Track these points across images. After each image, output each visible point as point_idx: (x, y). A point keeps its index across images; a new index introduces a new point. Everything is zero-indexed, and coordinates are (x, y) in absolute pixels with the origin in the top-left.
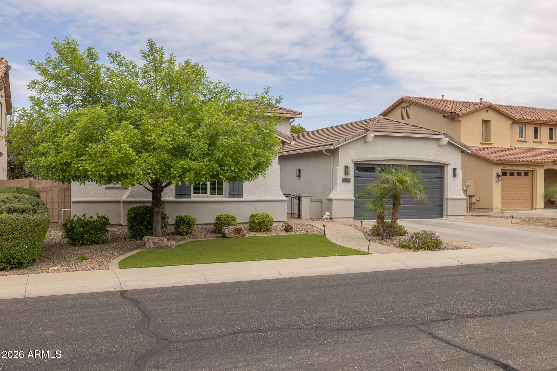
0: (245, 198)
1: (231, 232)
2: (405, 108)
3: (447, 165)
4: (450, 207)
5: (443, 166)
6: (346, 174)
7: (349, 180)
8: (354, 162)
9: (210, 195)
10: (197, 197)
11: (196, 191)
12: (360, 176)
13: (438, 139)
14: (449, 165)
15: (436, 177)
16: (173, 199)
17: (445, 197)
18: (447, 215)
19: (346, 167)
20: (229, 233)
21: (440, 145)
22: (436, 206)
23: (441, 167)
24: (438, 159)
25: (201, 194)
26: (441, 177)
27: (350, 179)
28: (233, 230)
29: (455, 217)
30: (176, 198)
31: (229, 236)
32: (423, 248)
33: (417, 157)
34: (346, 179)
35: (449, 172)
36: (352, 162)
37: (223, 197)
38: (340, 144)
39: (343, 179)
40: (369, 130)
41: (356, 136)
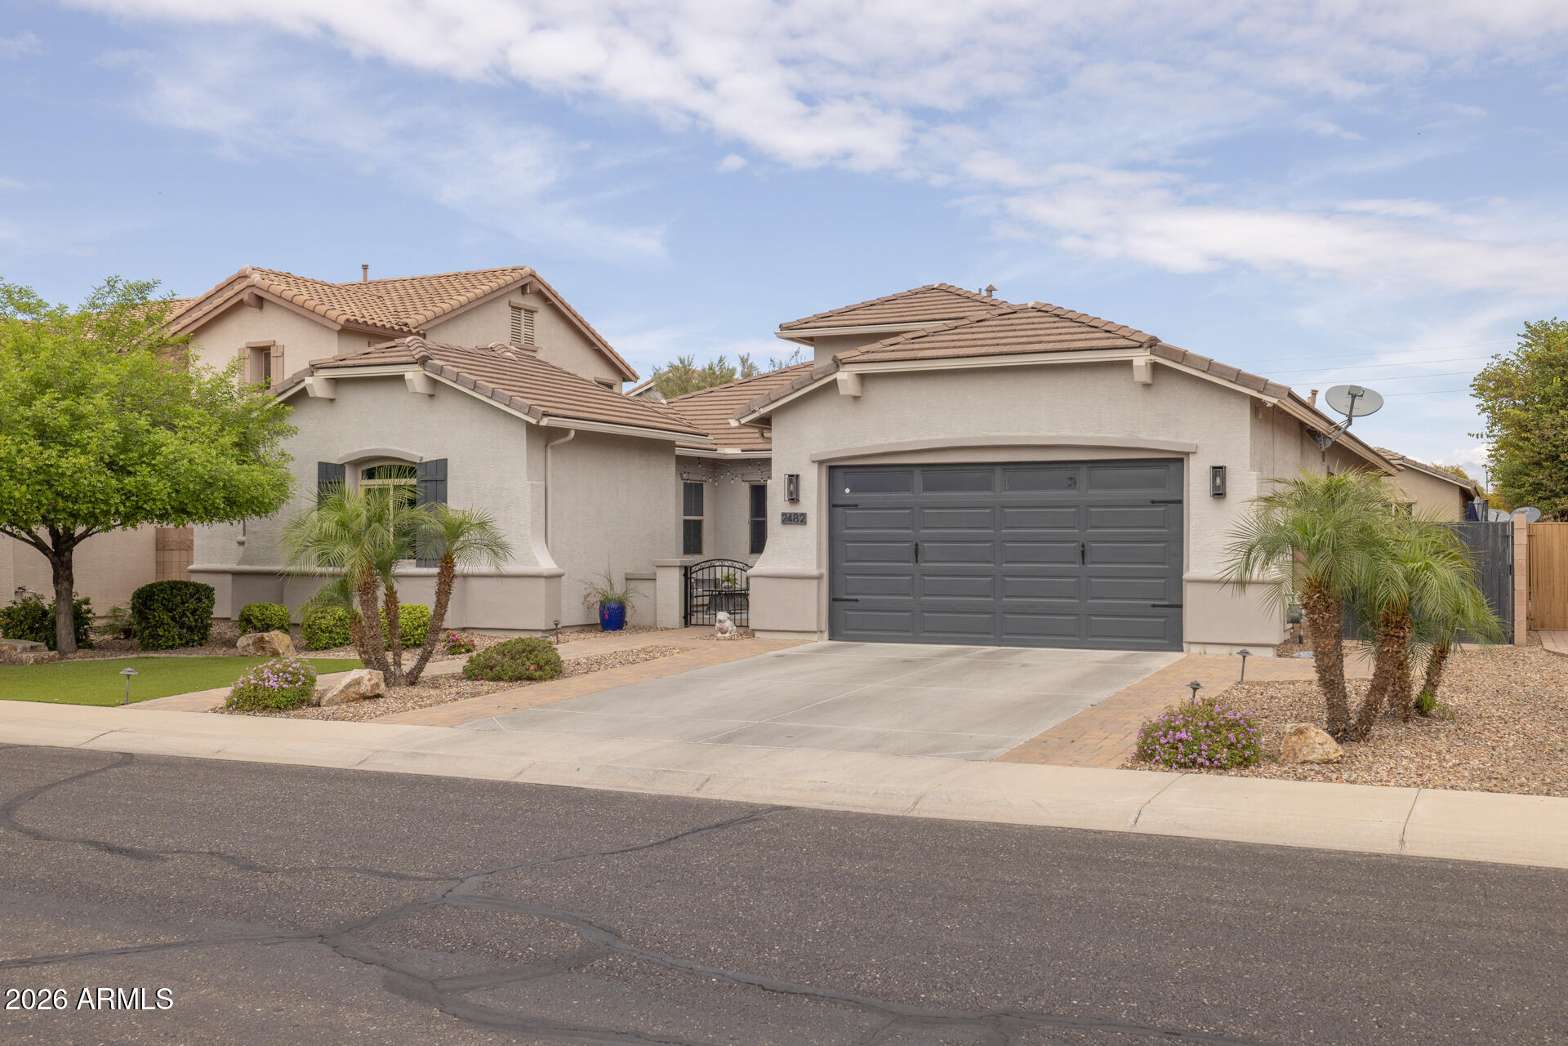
1: (248, 645)
3: (1188, 454)
5: (1182, 460)
6: (794, 498)
7: (800, 519)
8: (820, 463)
12: (856, 506)
13: (1131, 364)
14: (1192, 456)
15: (1153, 502)
17: (1185, 574)
18: (1187, 642)
19: (791, 480)
20: (244, 646)
21: (1146, 386)
22: (1154, 606)
23: (1173, 463)
24: (1144, 436)
26: (1176, 502)
27: (804, 515)
29: (1225, 650)
31: (245, 653)
33: (1050, 434)
34: (791, 514)
35: (1192, 480)
36: (813, 462)
38: (754, 411)
39: (783, 514)
40: (844, 361)
41: (801, 383)
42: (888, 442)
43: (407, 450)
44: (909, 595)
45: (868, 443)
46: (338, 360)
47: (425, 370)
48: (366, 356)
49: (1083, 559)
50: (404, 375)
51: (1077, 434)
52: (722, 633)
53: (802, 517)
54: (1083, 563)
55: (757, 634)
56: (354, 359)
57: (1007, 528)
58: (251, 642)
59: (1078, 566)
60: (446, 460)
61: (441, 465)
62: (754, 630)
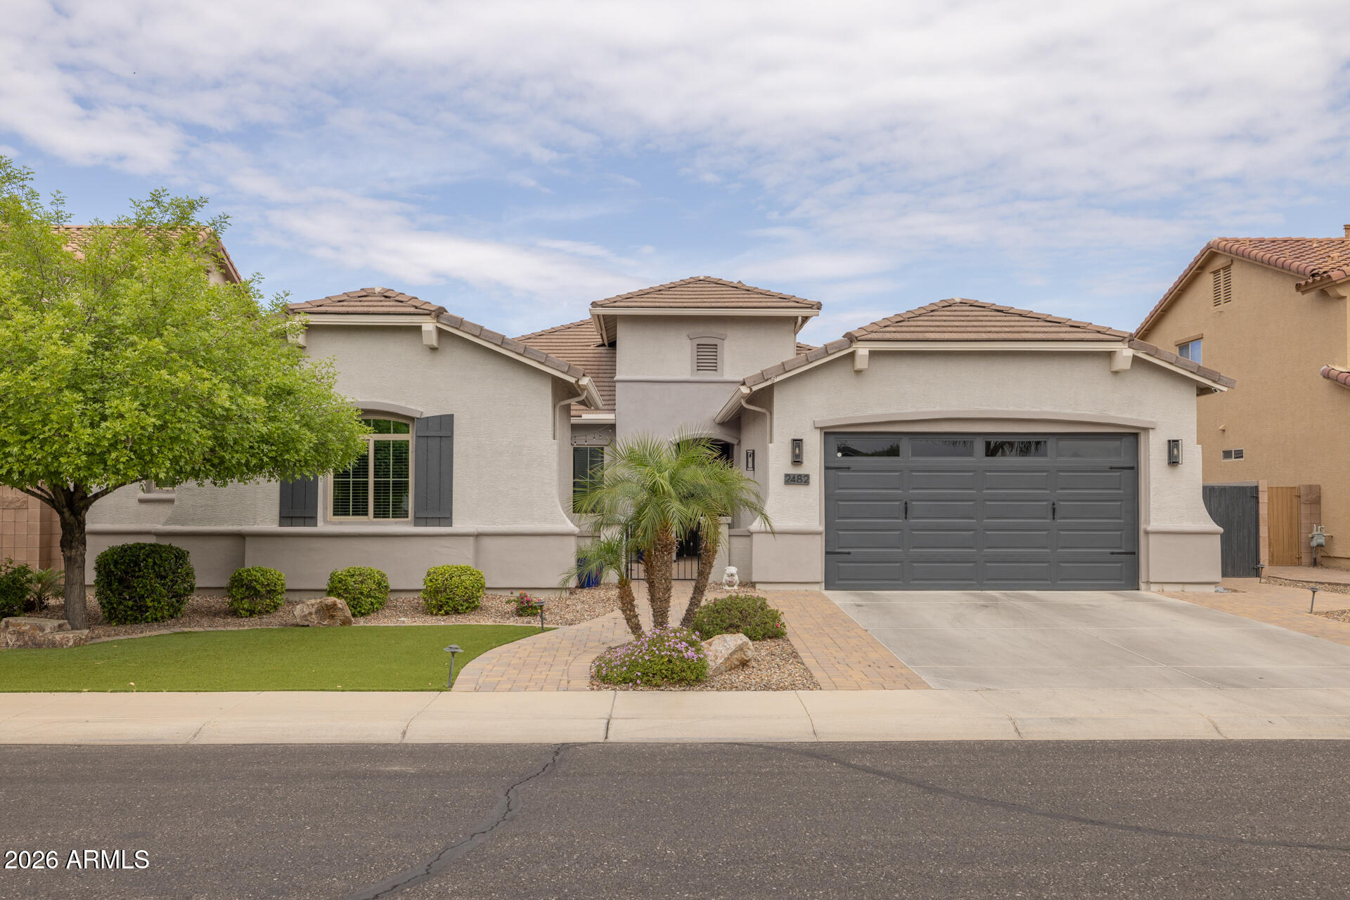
0: (459, 526)
1: (310, 614)
2: (1222, 272)
3: (1146, 429)
4: (1154, 557)
5: (1136, 435)
6: (797, 461)
7: (804, 480)
8: (821, 429)
9: (374, 517)
10: (341, 523)
11: (341, 508)
12: (849, 468)
13: (1110, 355)
14: (1151, 431)
15: (1111, 468)
16: (274, 527)
17: (1143, 527)
18: (1148, 583)
19: (797, 443)
20: (305, 616)
21: (1116, 373)
22: (1112, 553)
23: (1132, 437)
24: (1112, 413)
25: (353, 515)
26: (1132, 468)
27: (807, 476)
28: (316, 606)
29: (1178, 588)
30: (281, 525)
31: (306, 623)
32: (631, 680)
33: (1034, 410)
34: (794, 475)
35: (1153, 452)
36: (816, 428)
37: (407, 523)
38: (767, 380)
39: (787, 475)
40: (859, 338)
41: (816, 356)
42: (888, 412)
43: (403, 404)
44: (899, 548)
45: (870, 412)
46: (313, 306)
47: (438, 322)
48: (341, 303)
49: (1054, 515)
50: (421, 326)
51: (1057, 410)
52: (729, 586)
53: (806, 478)
54: (1054, 519)
55: (758, 586)
56: (328, 306)
57: (988, 489)
58: (313, 610)
59: (1048, 521)
60: (451, 416)
61: (446, 422)
62: (755, 583)
